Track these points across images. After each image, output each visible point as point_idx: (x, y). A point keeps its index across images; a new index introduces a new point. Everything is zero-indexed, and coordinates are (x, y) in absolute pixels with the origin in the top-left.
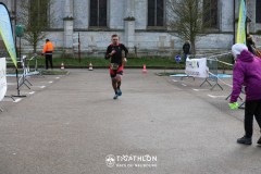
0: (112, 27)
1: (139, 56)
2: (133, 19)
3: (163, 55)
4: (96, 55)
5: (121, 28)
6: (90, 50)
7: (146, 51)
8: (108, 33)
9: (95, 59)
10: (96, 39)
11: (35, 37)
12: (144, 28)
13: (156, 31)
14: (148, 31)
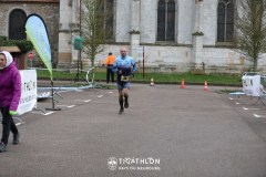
0: (180, 42)
1: (207, 72)
2: (201, 34)
3: (232, 72)
4: (162, 70)
5: (189, 43)
6: (157, 65)
7: (214, 68)
8: (175, 48)
9: (161, 74)
10: (163, 54)
11: (94, 50)
12: (214, 44)
13: (225, 47)
14: (217, 47)
